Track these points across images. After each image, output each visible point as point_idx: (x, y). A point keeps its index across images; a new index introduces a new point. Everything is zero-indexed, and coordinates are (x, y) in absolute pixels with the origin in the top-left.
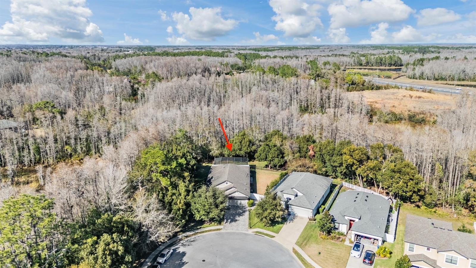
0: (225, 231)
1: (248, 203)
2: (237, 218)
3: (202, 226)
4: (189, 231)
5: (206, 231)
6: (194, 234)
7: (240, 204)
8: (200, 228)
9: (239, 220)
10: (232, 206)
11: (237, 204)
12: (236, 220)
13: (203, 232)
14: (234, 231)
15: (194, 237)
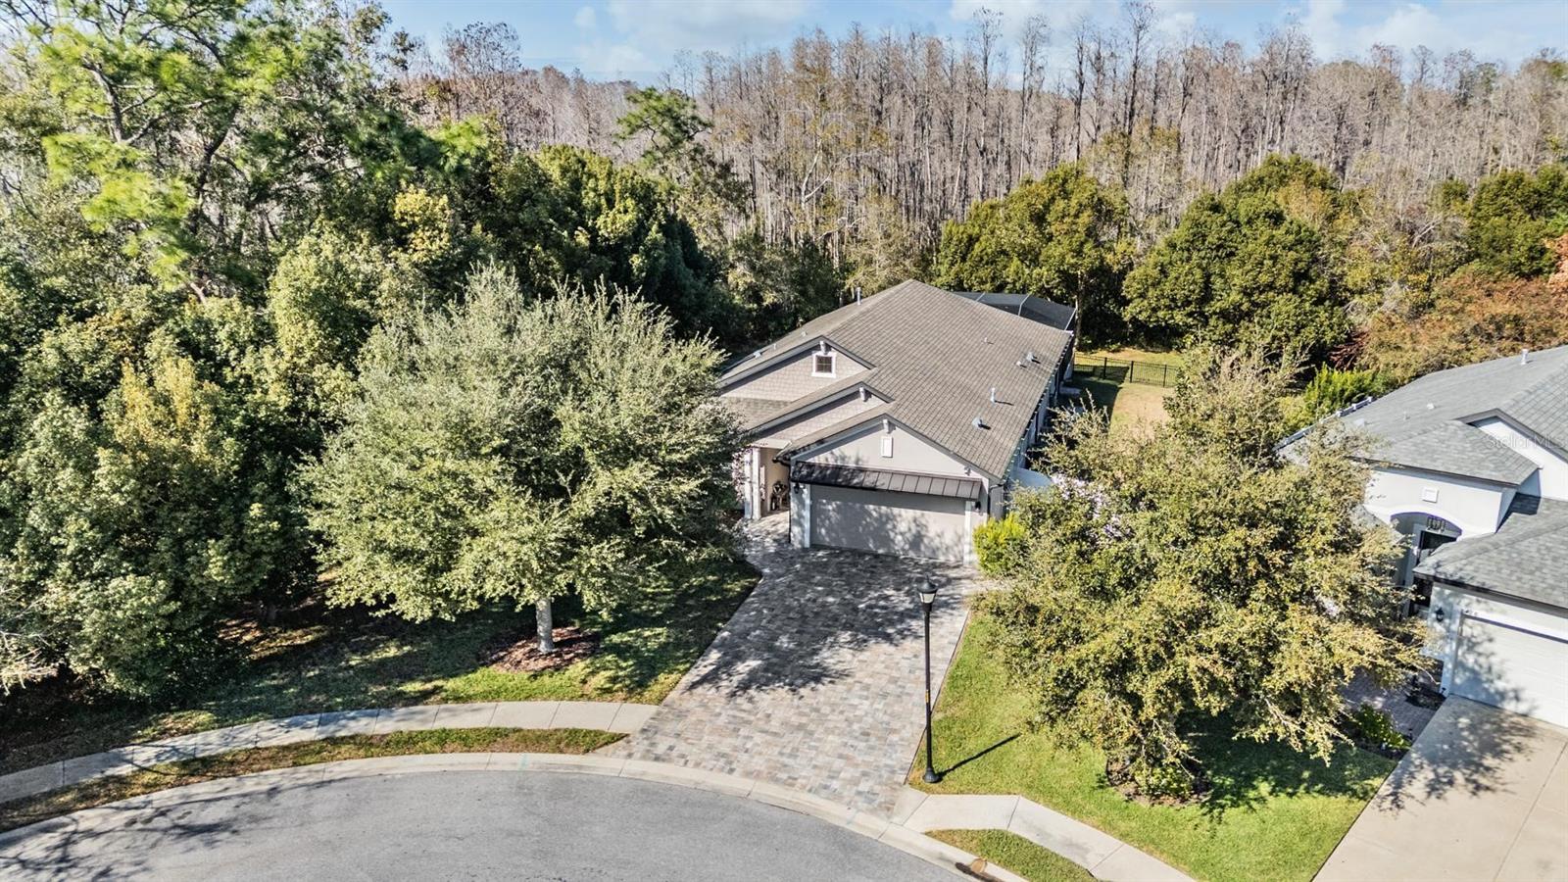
0: (638, 767)
1: (979, 537)
2: (838, 655)
3: (450, 684)
4: (279, 715)
5: (443, 740)
6: (298, 754)
7: (917, 541)
8: (423, 697)
9: (843, 675)
10: (836, 552)
11: (887, 541)
12: (818, 676)
13: (406, 743)
14: (737, 783)
15: (274, 776)
